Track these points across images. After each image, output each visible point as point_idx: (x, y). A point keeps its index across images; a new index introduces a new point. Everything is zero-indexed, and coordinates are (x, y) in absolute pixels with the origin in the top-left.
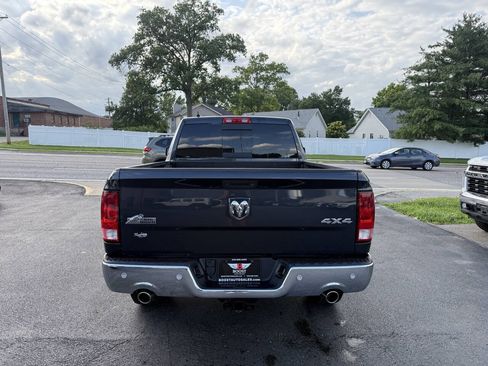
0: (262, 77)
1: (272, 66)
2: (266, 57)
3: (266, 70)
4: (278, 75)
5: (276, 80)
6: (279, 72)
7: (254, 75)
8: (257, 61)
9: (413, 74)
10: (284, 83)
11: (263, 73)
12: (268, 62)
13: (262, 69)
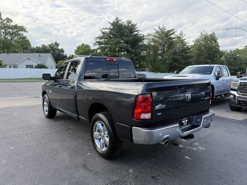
0: (9, 32)
1: (16, 27)
2: (11, 21)
3: (12, 29)
4: (20, 32)
5: (19, 35)
6: (20, 30)
7: (3, 31)
8: (5, 22)
9: (98, 40)
10: (25, 38)
11: (10, 30)
12: (12, 24)
13: (9, 28)
